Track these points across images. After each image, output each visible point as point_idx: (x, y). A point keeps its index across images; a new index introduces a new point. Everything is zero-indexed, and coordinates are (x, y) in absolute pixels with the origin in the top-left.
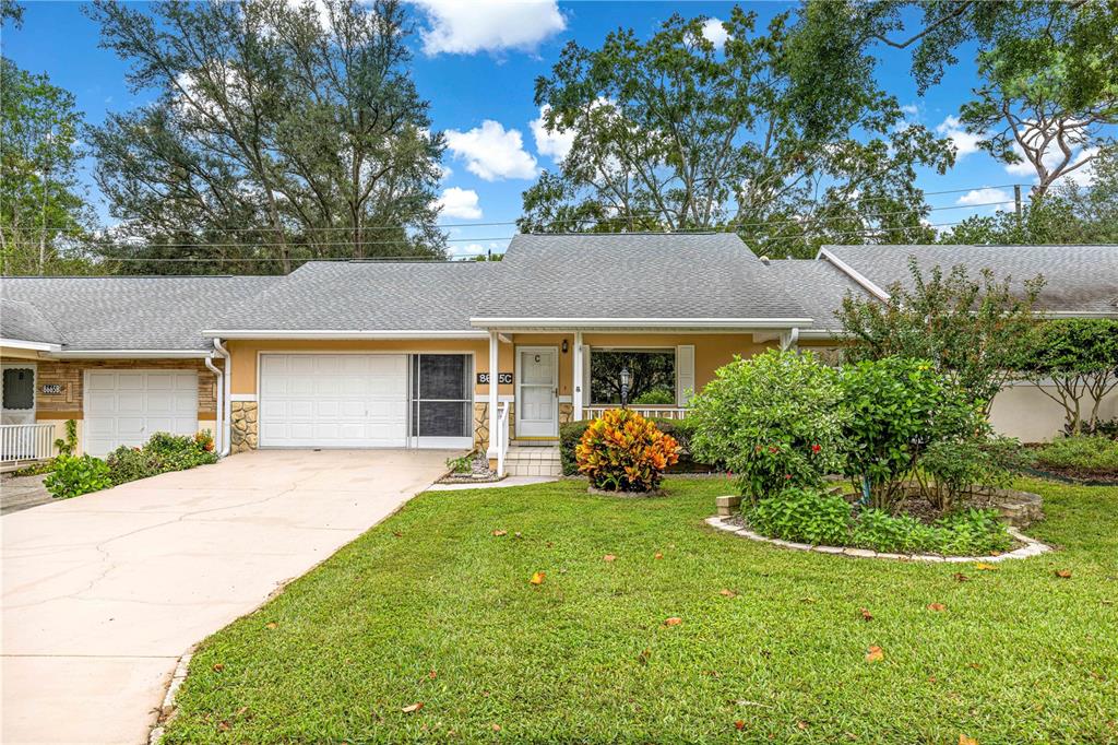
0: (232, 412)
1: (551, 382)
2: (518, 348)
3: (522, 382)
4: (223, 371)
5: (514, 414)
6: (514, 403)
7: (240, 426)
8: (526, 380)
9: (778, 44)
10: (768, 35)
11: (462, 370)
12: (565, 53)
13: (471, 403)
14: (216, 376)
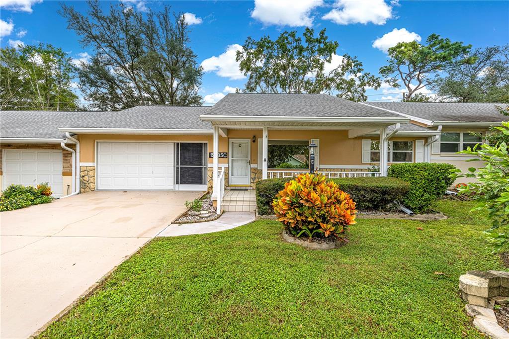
0: (81, 172)
1: (247, 158)
2: (230, 140)
3: (232, 157)
4: (75, 150)
5: (228, 173)
6: (228, 168)
7: (85, 179)
8: (234, 156)
9: (323, 41)
10: (319, 37)
11: (201, 151)
12: (247, 41)
13: (206, 168)
14: (71, 153)
